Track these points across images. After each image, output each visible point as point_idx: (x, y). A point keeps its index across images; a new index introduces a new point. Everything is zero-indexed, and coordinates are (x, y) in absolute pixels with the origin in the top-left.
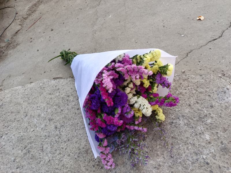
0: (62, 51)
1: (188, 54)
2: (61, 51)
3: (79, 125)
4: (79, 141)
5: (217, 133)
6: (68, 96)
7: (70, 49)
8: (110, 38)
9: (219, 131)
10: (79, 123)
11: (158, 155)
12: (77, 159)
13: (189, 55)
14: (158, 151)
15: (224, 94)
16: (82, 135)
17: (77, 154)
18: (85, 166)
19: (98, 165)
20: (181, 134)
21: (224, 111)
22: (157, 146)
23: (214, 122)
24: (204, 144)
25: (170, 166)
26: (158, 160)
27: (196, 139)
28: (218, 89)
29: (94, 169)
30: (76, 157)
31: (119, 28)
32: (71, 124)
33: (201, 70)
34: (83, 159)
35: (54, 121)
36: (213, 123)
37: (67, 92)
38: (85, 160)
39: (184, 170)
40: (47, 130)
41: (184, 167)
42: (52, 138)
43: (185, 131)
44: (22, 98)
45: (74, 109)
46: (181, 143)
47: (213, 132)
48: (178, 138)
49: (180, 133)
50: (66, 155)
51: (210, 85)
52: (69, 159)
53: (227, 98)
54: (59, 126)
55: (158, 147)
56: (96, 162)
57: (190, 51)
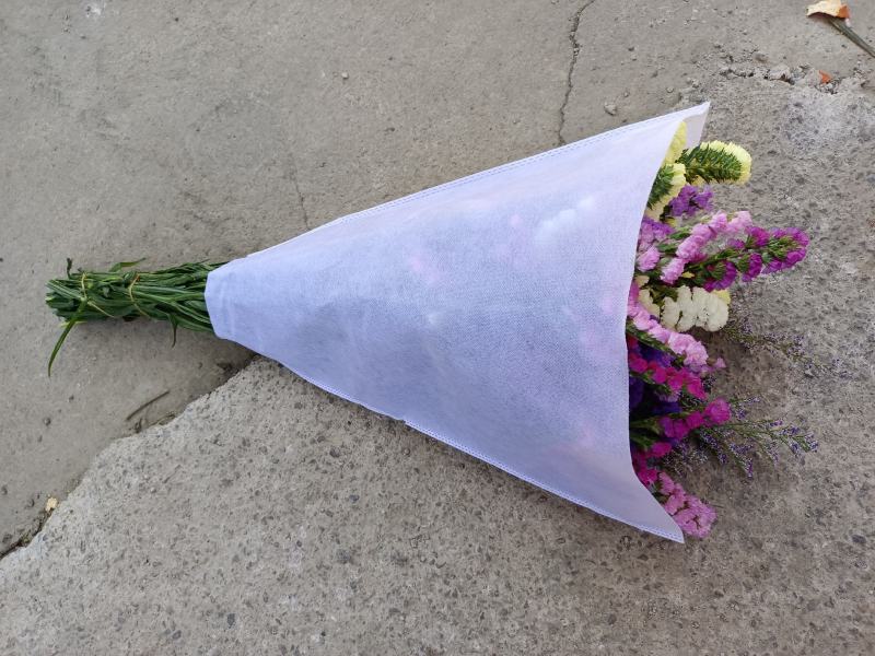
1: (572, 37)
13: (579, 42)
15: (801, 126)
17: (563, 569)
21: (838, 175)
23: (837, 219)
24: (854, 293)
26: (786, 410)
27: (828, 293)
35: (365, 551)
53: (816, 132)
54: (406, 550)
57: (572, 24)
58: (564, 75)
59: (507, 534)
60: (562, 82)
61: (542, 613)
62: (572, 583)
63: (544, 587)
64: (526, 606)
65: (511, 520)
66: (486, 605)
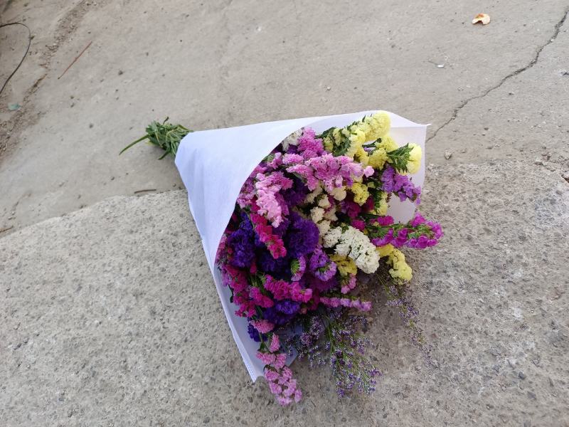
0: (150, 124)
1: (456, 111)
2: (146, 124)
3: (206, 302)
4: (210, 342)
5: (540, 301)
6: (176, 235)
7: (168, 118)
8: (264, 84)
9: (544, 298)
10: (208, 298)
11: (401, 364)
12: (211, 385)
13: (459, 114)
14: (401, 355)
15: (551, 206)
16: (216, 327)
17: (210, 373)
18: (230, 401)
19: (260, 396)
20: (454, 309)
21: (555, 247)
22: (397, 343)
23: (531, 275)
24: (508, 331)
25: (431, 389)
26: (402, 376)
27: (490, 320)
28: (535, 194)
29: (252, 406)
30: (207, 379)
31: (283, 56)
32: (187, 301)
33: (490, 148)
34: (223, 383)
35: (146, 297)
36: (528, 277)
37: (173, 225)
38: (230, 386)
39: (467, 397)
40: (131, 319)
41: (466, 389)
42: (146, 337)
43: (464, 302)
44: (65, 246)
45: (191, 265)
46: (455, 331)
47: (530, 299)
48: (446, 320)
49: (451, 308)
50: (182, 377)
51: (515, 185)
52: (190, 386)
53: (559, 215)
54: (159, 308)
55: (400, 345)
56: (256, 390)
57: (461, 104)
59: (203, 335)
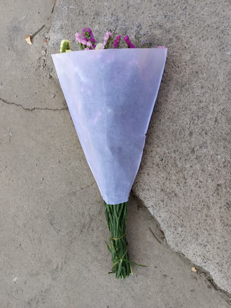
1: (32, 110)
4: (178, 99)
6: (158, 165)
17: (185, 87)
18: (185, 72)
24: (103, 25)
57: (28, 111)
58: (43, 111)
59: (178, 104)
60: (45, 111)
61: (198, 92)
62: (189, 84)
63: (191, 92)
64: (197, 96)
65: (174, 104)
66: (199, 107)
